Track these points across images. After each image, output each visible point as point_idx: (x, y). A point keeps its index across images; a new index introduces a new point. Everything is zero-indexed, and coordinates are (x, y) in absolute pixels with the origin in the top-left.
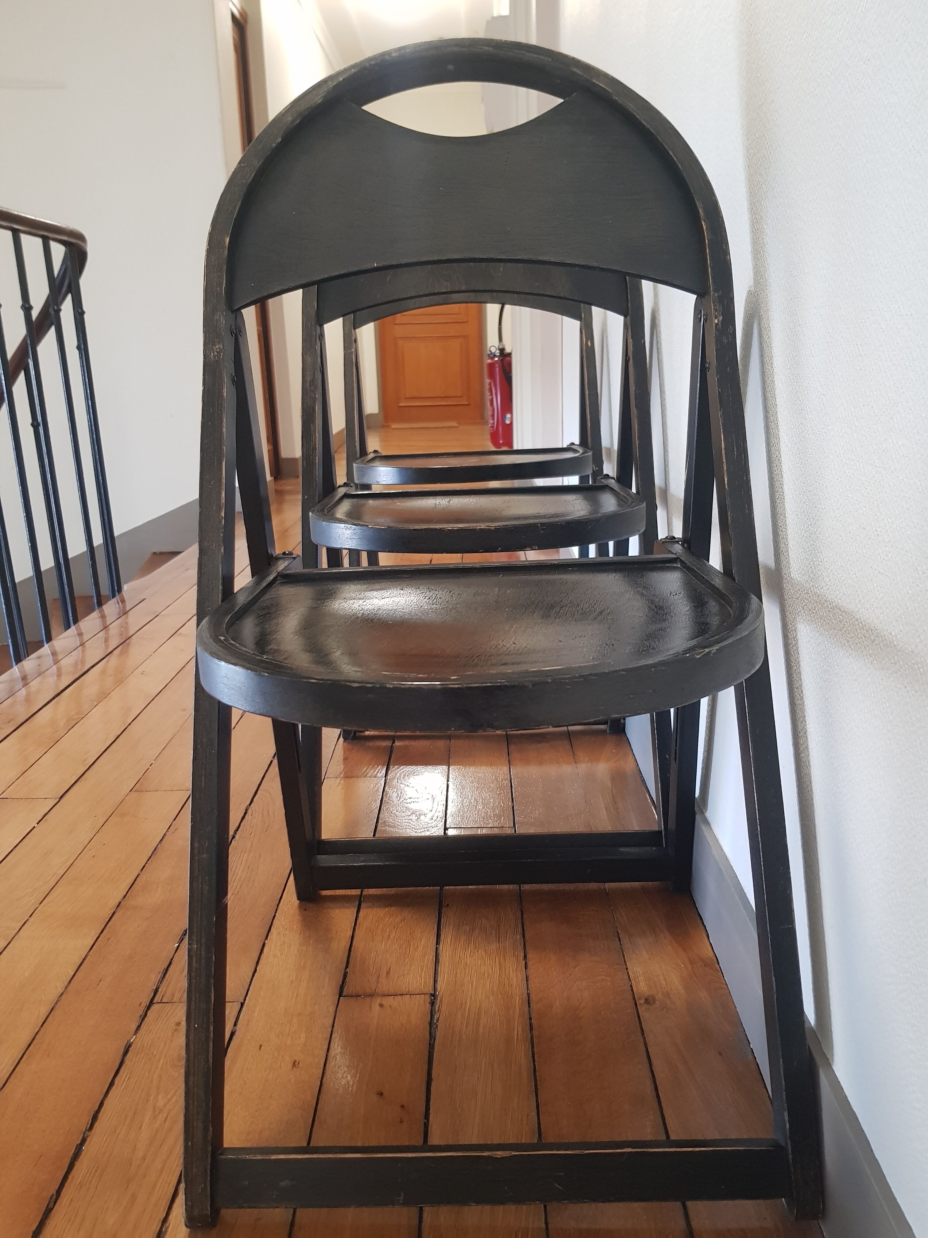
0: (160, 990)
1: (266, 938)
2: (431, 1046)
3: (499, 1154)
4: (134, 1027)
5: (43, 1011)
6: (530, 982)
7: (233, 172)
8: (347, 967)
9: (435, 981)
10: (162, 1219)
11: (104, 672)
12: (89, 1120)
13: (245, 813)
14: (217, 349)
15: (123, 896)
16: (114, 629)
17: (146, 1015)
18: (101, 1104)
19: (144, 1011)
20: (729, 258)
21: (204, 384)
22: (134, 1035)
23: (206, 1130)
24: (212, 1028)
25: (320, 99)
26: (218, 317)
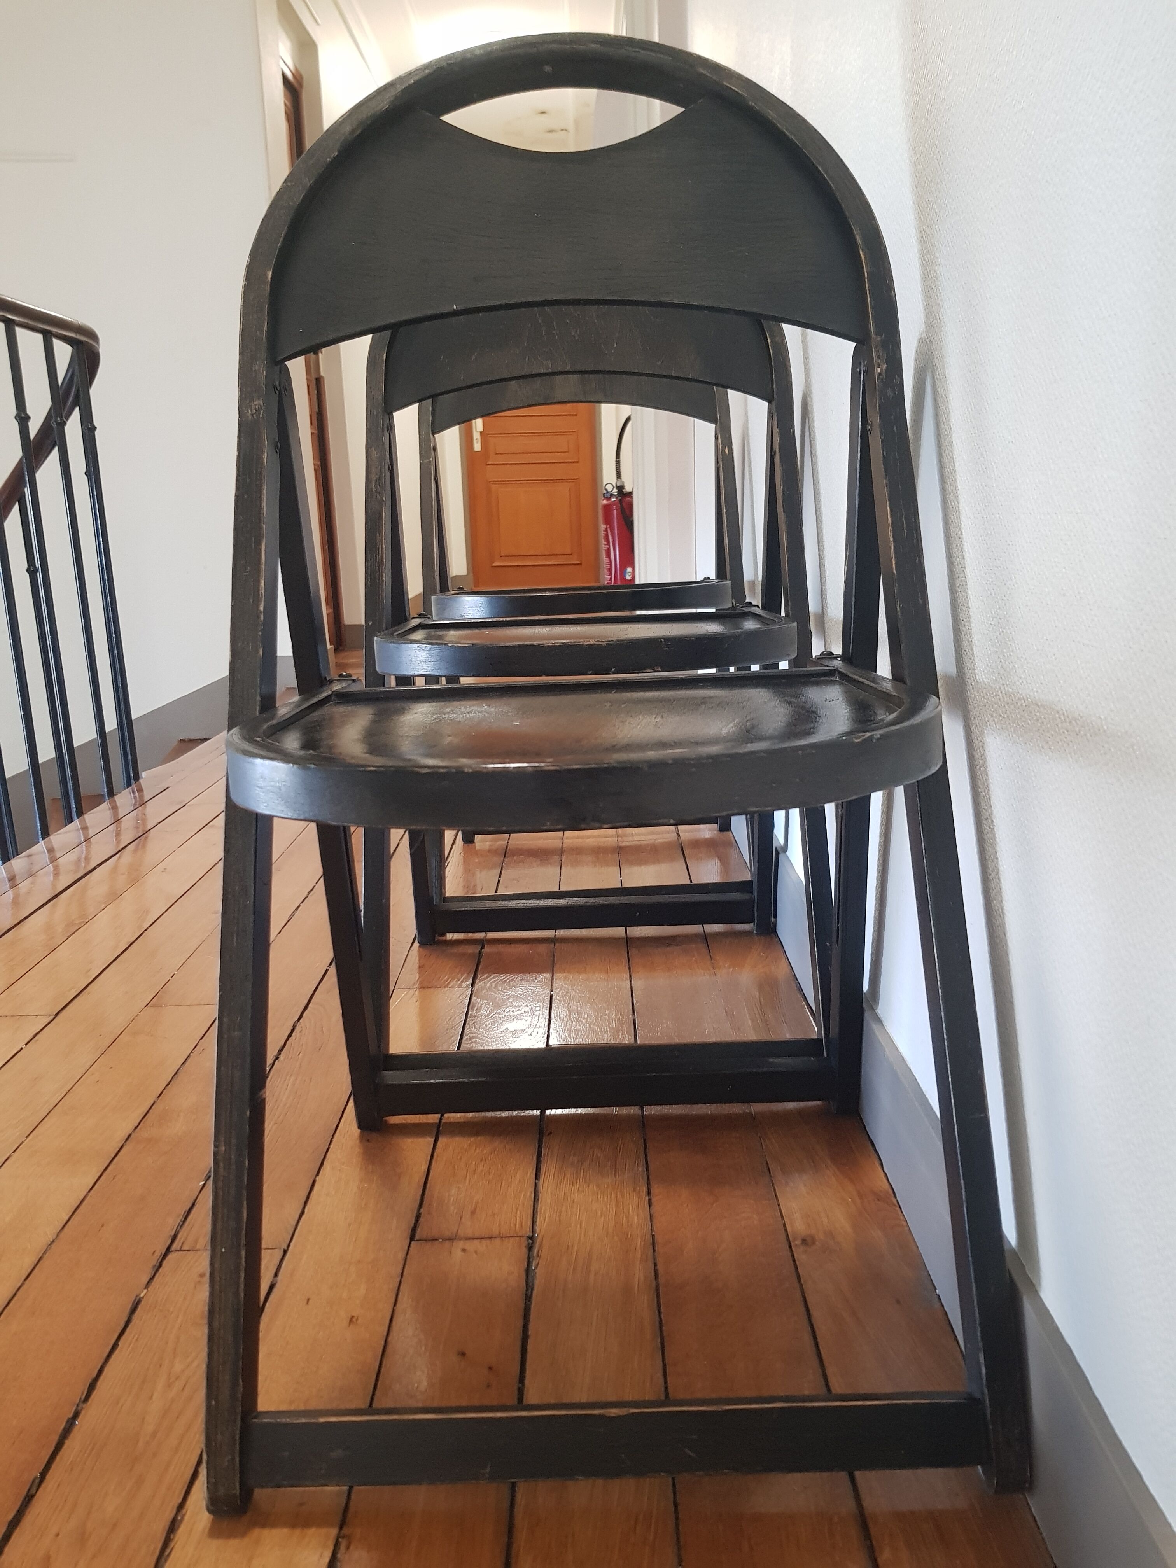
0: (179, 1236)
1: (318, 1174)
2: (528, 1298)
3: (614, 1412)
4: (145, 1279)
5: (28, 1262)
6: (654, 1221)
7: (278, 192)
8: (420, 1207)
9: (534, 1222)
10: (177, 1505)
11: (115, 870)
12: (84, 1389)
13: (293, 1031)
14: (255, 405)
15: (134, 1128)
16: (128, 823)
17: (160, 1266)
18: (100, 1372)
19: (159, 1261)
20: (894, 294)
21: (239, 449)
22: (145, 1288)
23: (235, 1384)
24: (243, 1253)
25: (386, 104)
26: (257, 367)
